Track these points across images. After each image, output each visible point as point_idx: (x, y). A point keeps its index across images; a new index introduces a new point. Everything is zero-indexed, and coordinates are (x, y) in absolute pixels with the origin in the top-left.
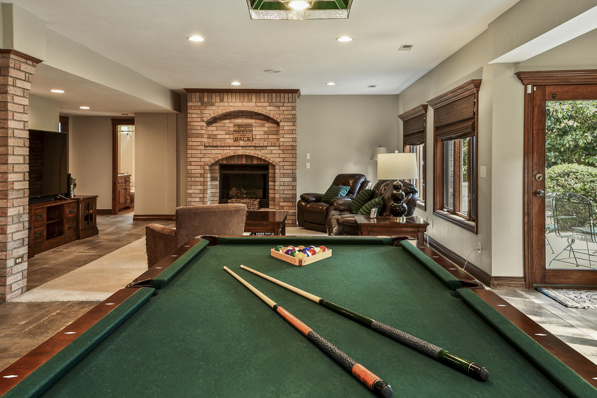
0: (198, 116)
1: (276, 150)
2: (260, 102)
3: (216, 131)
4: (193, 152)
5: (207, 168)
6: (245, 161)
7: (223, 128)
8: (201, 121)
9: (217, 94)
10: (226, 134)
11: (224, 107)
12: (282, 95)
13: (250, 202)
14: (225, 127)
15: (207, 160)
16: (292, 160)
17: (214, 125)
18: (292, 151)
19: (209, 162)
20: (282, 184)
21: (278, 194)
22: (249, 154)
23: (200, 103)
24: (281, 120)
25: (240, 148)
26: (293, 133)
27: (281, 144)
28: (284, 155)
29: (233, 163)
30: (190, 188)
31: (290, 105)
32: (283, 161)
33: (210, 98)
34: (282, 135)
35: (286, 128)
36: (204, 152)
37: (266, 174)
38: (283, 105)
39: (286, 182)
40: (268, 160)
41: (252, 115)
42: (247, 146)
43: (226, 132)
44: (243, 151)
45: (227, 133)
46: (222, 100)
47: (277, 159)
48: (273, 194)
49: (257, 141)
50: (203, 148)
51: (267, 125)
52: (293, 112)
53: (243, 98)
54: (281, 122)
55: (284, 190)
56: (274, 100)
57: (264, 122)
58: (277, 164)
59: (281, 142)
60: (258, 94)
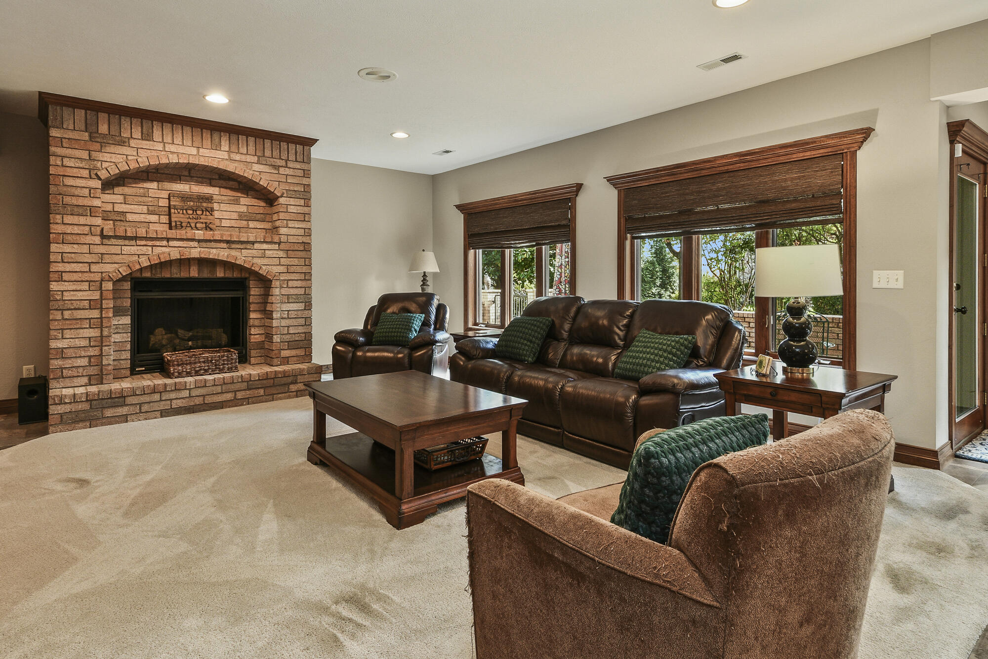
0: (81, 165)
1: (272, 251)
2: (238, 153)
3: (123, 205)
4: (67, 248)
5: (109, 286)
6: (197, 272)
7: (140, 199)
8: (91, 178)
9: (134, 121)
10: (150, 213)
11: (154, 153)
12: (284, 145)
13: (223, 356)
14: (147, 199)
15: (109, 268)
16: (305, 269)
17: (117, 190)
18: (304, 252)
19: (114, 274)
20: (286, 316)
21: (279, 336)
22: (216, 258)
23: (87, 134)
24: (283, 193)
25: (195, 244)
26: (304, 220)
27: (283, 239)
28: (289, 259)
29: (168, 275)
30: (60, 335)
31: (298, 167)
32: (288, 272)
33: (117, 127)
34: (285, 222)
35: (292, 209)
36: (102, 249)
37: (240, 297)
38: (286, 164)
39: (292, 312)
40: (257, 269)
41: (213, 179)
42: (210, 241)
43: (150, 208)
44: (203, 249)
45: (152, 211)
46: (147, 136)
47: (274, 268)
48: (258, 336)
49: (223, 231)
50: (97, 240)
51: (245, 200)
52: (305, 181)
53: (200, 138)
54: (282, 196)
55: (288, 327)
56: (268, 153)
57: (239, 195)
58: (275, 278)
59: (282, 236)
60: (234, 137)
